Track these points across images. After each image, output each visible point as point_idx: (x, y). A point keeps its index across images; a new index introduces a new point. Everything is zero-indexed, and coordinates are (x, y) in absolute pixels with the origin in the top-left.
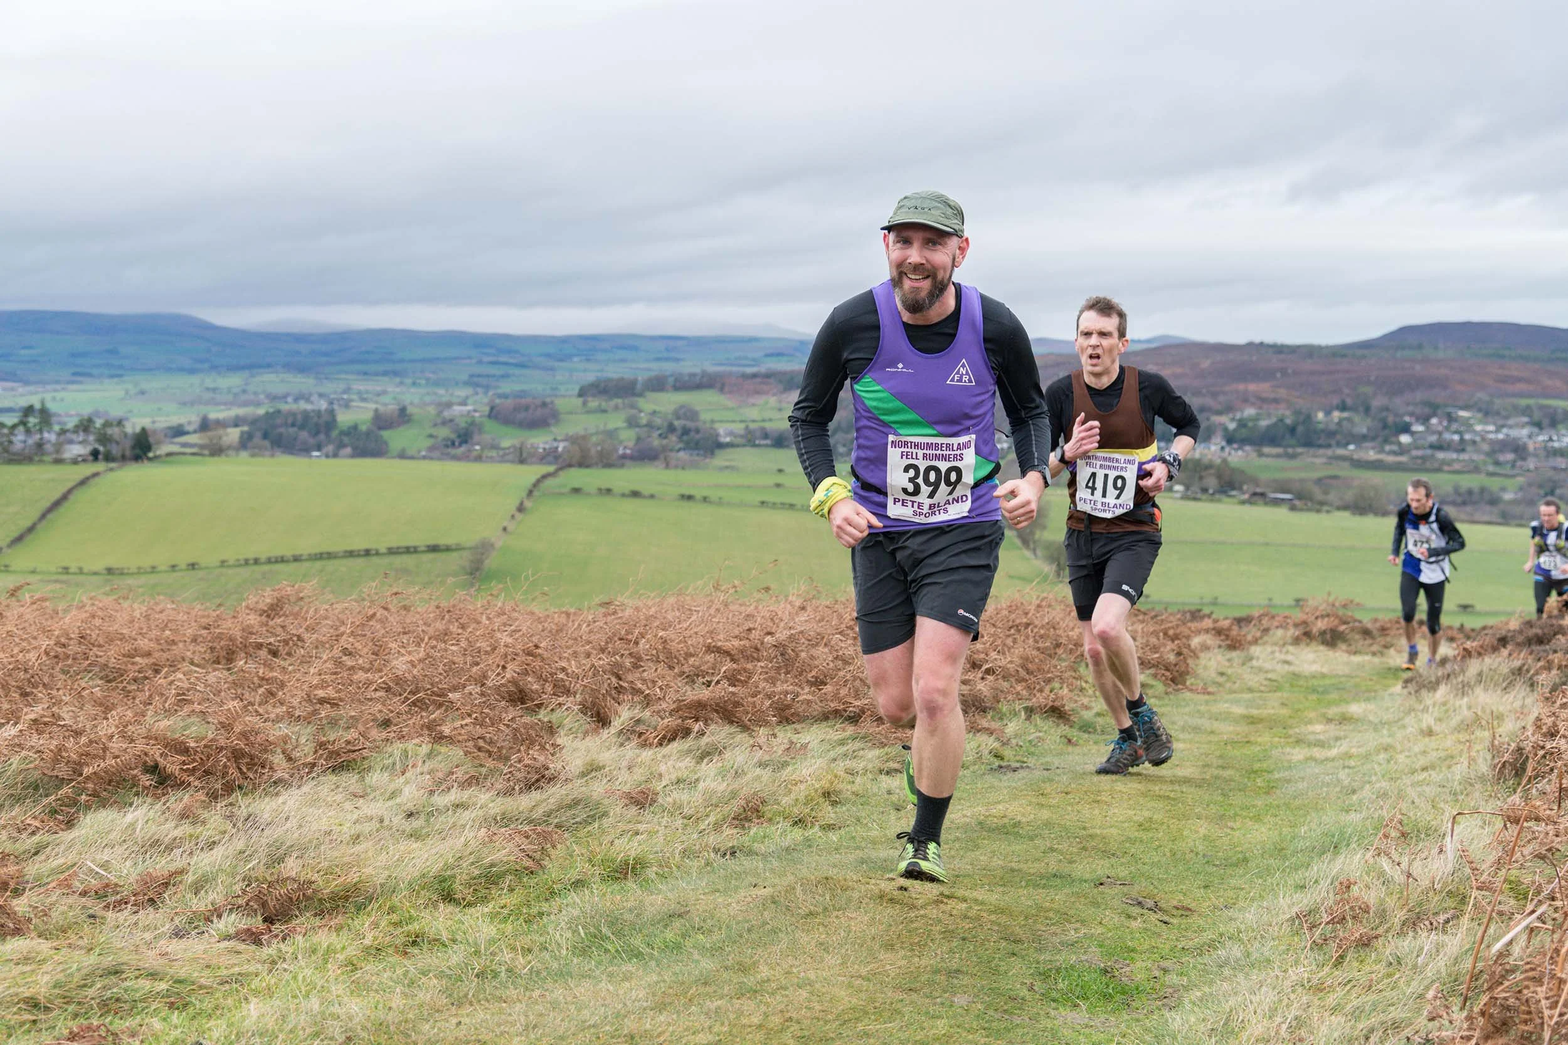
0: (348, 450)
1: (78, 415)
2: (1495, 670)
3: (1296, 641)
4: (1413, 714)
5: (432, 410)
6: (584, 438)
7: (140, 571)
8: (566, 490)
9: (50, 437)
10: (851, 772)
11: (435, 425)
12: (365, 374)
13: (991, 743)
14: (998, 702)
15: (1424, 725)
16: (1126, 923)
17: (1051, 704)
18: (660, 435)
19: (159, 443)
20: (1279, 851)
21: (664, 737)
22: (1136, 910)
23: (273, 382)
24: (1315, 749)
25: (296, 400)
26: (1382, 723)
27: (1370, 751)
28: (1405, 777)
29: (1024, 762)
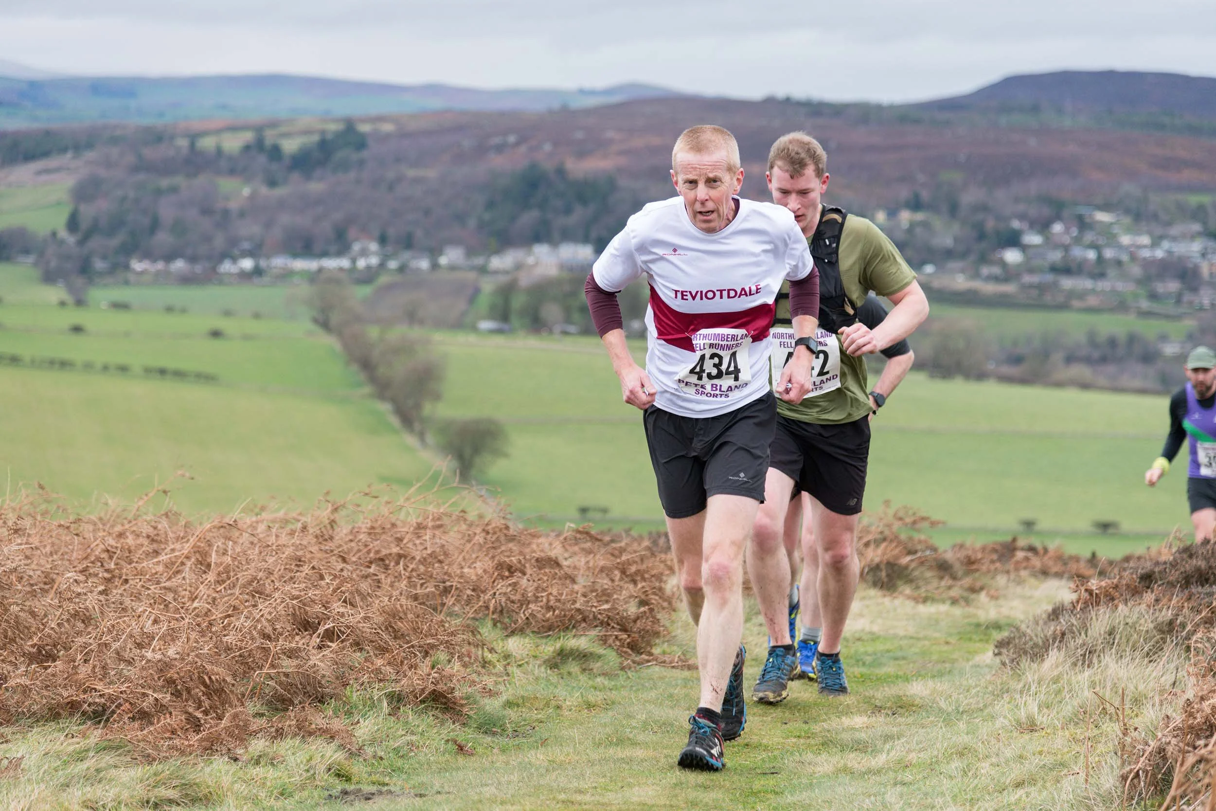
2: (1133, 627)
4: (1006, 697)
13: (330, 753)
14: (345, 685)
15: (1022, 715)
17: (431, 687)
24: (852, 755)
26: (959, 713)
27: (937, 757)
28: (987, 797)
29: (384, 784)
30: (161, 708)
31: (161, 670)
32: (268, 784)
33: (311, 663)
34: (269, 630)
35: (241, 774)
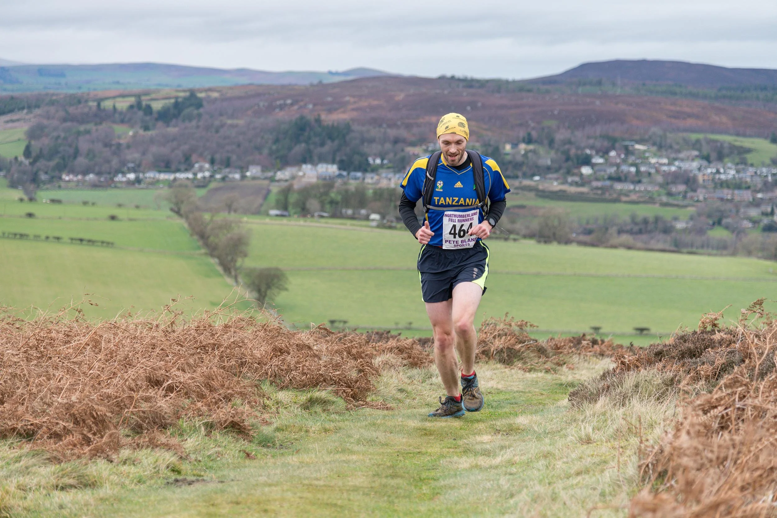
2: (650, 382)
4: (574, 425)
10: (22, 488)
13: (169, 458)
14: (178, 418)
15: (583, 434)
17: (231, 419)
24: (481, 458)
26: (546, 433)
27: (531, 458)
28: (560, 481)
29: (200, 476)
30: (67, 431)
31: (67, 409)
32: (131, 476)
33: (158, 405)
34: (133, 385)
35: (115, 470)
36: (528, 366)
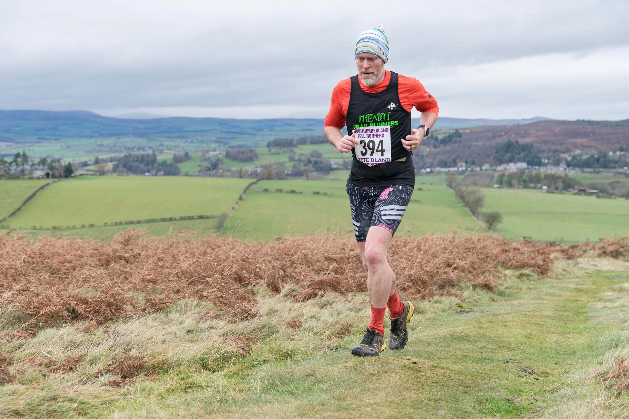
0: (162, 172)
1: (40, 157)
3: (600, 256)
5: (200, 154)
6: (270, 166)
7: (68, 228)
8: (262, 190)
9: (27, 167)
11: (201, 161)
12: (170, 137)
13: (456, 300)
14: (460, 282)
16: (518, 379)
17: (485, 283)
18: (305, 165)
19: (76, 170)
20: (591, 348)
21: (305, 298)
22: (523, 374)
23: (127, 141)
24: (608, 303)
25: (139, 149)
29: (472, 309)
30: (409, 287)
31: (409, 277)
32: (439, 308)
33: (450, 276)
34: (438, 266)
35: (431, 306)
36: (626, 259)
